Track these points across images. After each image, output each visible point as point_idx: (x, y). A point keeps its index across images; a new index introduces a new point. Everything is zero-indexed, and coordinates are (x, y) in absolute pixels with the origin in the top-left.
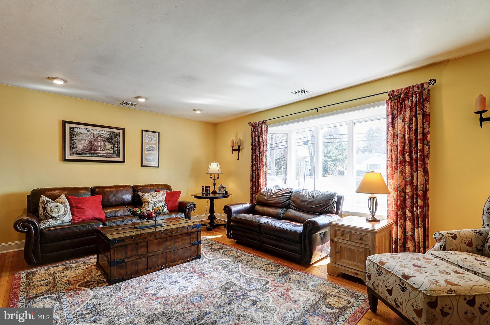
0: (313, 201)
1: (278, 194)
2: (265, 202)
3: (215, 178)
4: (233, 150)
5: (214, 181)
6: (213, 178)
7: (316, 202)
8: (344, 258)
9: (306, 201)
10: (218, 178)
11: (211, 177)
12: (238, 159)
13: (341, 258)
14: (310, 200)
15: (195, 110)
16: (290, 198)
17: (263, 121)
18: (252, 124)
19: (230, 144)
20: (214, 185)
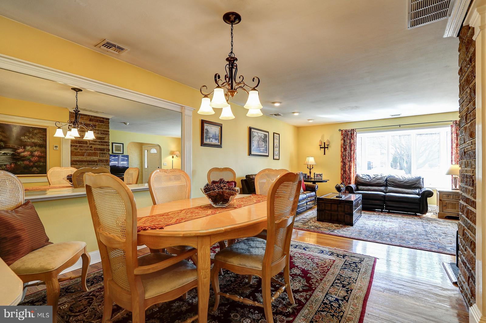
0: (408, 181)
1: (376, 178)
2: (368, 183)
3: (310, 168)
4: (321, 148)
5: (310, 170)
6: (309, 168)
7: (410, 182)
8: (448, 208)
9: (402, 181)
10: (313, 168)
11: (308, 168)
12: (325, 154)
13: (446, 208)
14: (405, 181)
15: (309, 120)
16: (386, 180)
17: (353, 129)
18: (342, 131)
19: (319, 144)
20: (310, 173)
